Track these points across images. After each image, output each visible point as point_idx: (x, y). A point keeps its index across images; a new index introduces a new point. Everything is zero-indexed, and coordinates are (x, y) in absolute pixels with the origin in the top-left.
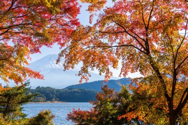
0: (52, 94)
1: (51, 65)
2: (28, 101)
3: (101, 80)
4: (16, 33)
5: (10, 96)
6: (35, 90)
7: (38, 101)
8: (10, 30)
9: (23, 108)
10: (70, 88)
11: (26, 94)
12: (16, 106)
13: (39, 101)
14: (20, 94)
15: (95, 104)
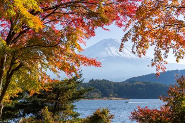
0: (109, 88)
1: (107, 52)
2: (81, 98)
3: (171, 70)
4: (65, 14)
5: (60, 92)
6: (88, 84)
7: (92, 98)
8: (57, 11)
9: (75, 106)
10: (132, 80)
11: (78, 89)
12: (67, 104)
13: (94, 98)
14: (71, 88)
15: (167, 100)
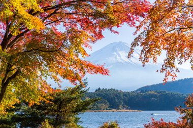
0: (118, 99)
1: (116, 58)
2: (86, 109)
4: (68, 14)
5: (62, 102)
6: (94, 94)
7: (99, 109)
8: (59, 11)
9: (79, 119)
10: (144, 90)
11: (82, 99)
12: (70, 116)
13: (101, 109)
14: (75, 99)
